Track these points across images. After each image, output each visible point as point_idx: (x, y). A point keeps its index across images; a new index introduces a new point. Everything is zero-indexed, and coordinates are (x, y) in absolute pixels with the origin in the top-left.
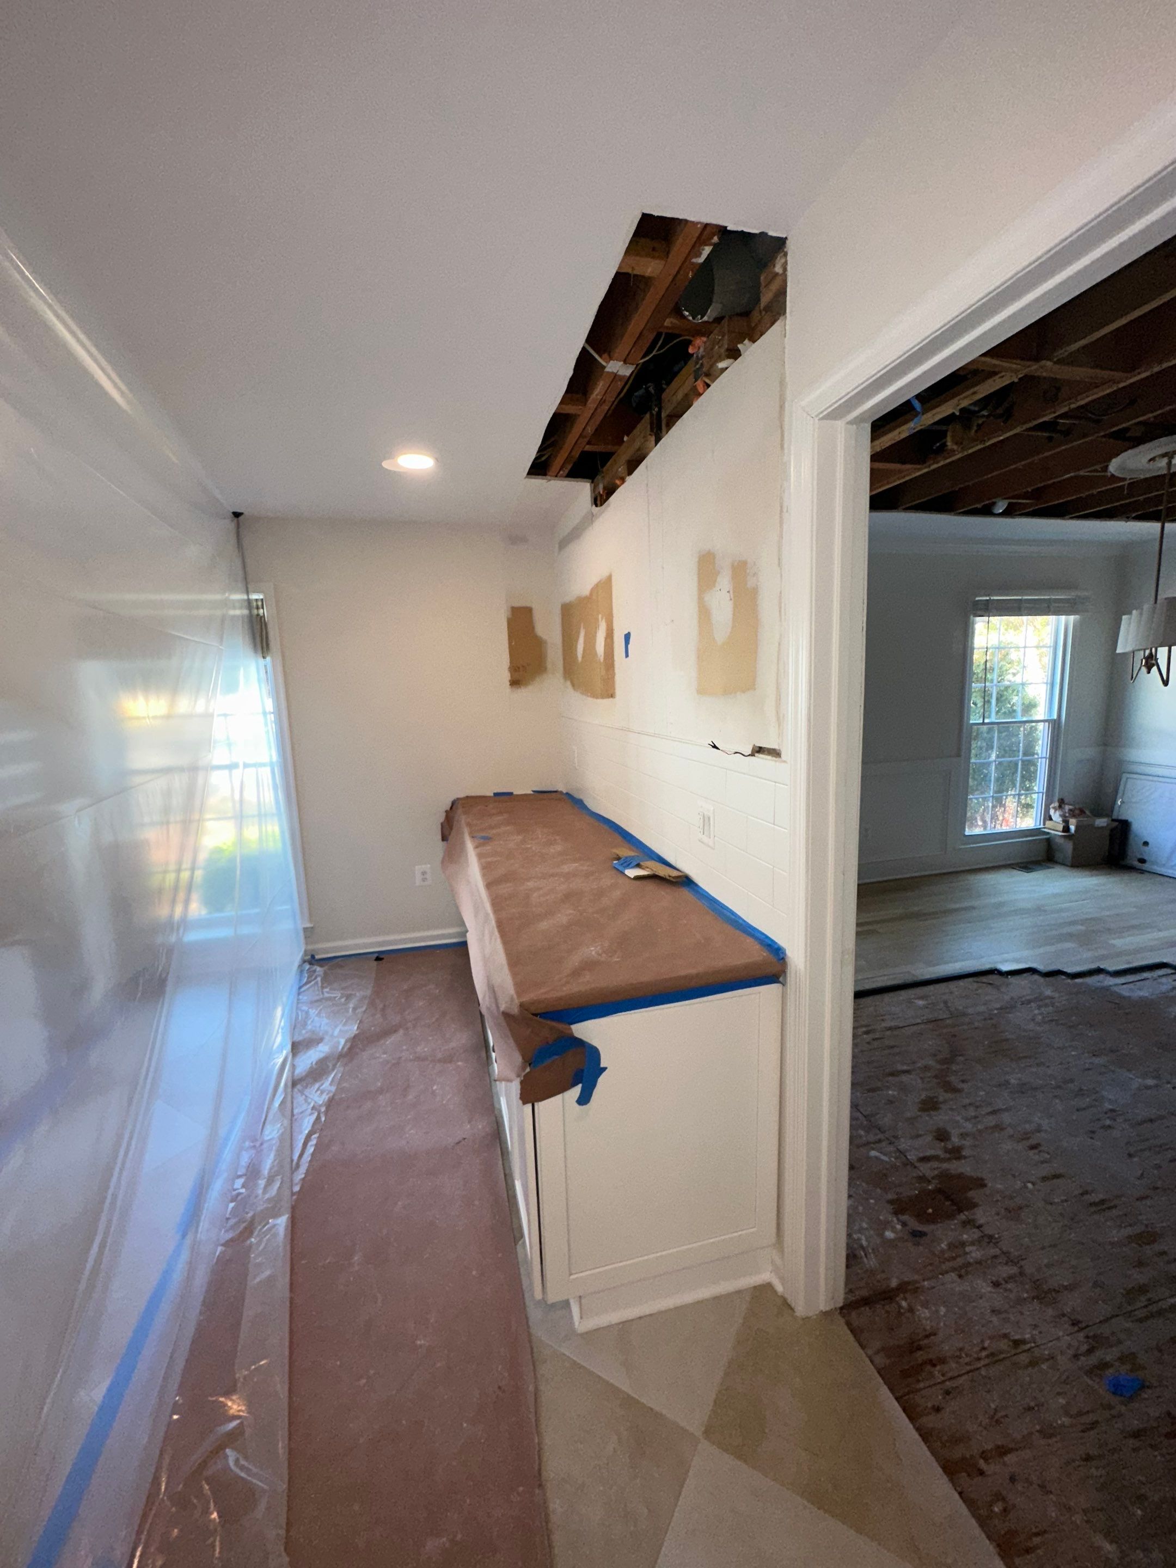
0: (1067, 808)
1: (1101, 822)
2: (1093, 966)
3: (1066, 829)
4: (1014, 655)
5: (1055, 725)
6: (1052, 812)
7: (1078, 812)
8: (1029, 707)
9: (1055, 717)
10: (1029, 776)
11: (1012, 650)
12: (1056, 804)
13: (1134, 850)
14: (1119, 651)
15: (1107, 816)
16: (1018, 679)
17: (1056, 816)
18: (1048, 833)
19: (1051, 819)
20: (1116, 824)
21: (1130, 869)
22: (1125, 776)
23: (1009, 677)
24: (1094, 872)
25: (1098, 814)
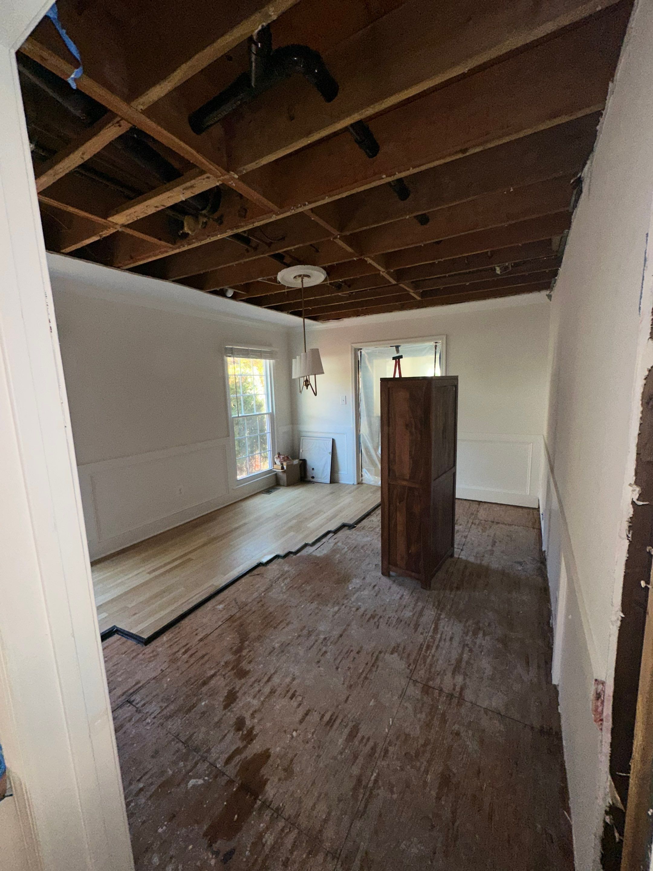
0: (282, 457)
1: (296, 462)
2: (303, 543)
3: (283, 468)
4: (249, 380)
5: (271, 415)
6: (276, 460)
7: (286, 459)
8: (259, 406)
9: (271, 411)
10: (264, 442)
11: (248, 377)
12: (277, 456)
13: (310, 473)
14: (293, 377)
15: (298, 458)
16: (252, 392)
17: (278, 462)
18: (275, 471)
19: (276, 464)
20: (301, 461)
21: (309, 482)
22: (302, 438)
23: (249, 391)
24: (296, 487)
25: (294, 458)
